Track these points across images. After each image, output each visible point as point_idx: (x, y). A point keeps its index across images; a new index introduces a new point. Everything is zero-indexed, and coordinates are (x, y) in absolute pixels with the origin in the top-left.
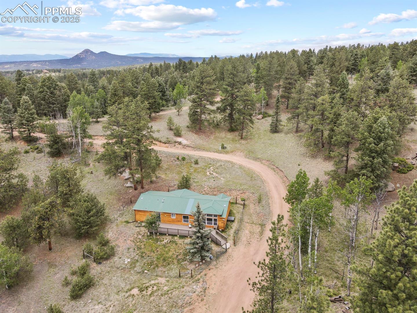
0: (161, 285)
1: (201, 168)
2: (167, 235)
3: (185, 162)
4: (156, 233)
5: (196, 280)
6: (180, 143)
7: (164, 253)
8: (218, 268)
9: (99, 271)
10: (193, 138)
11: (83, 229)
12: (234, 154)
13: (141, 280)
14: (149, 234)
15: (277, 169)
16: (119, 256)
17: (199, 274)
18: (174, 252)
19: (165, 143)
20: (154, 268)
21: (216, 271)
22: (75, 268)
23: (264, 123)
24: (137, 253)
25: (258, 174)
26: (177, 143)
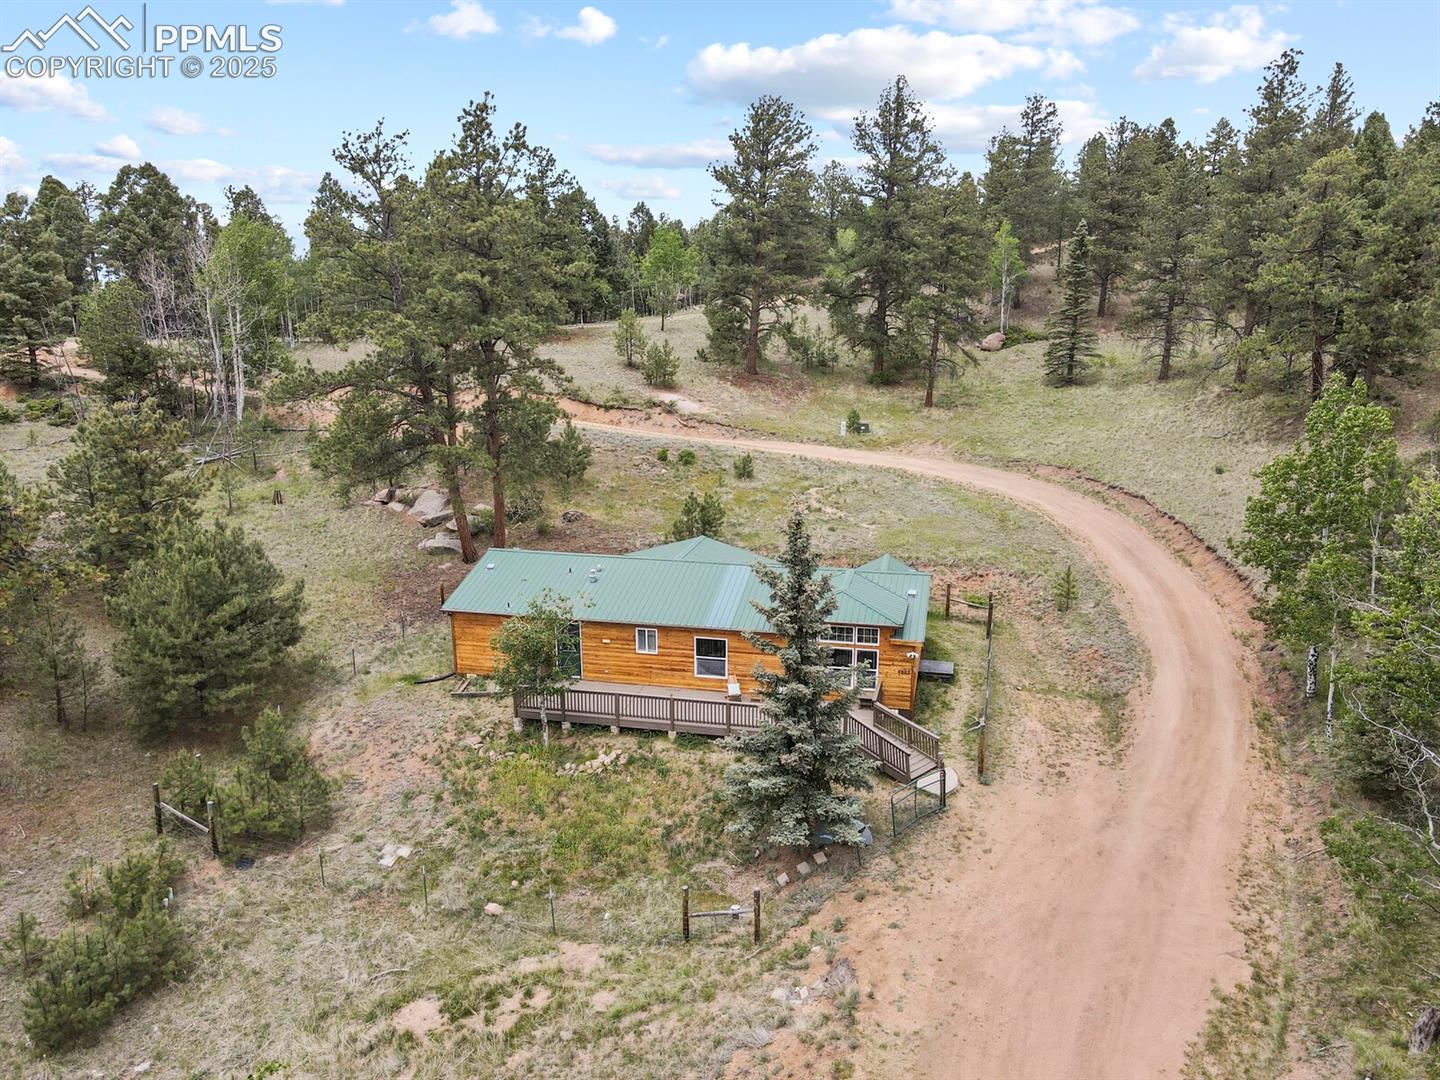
0: (576, 984)
1: (765, 489)
2: (614, 729)
3: (693, 470)
4: (555, 724)
5: (785, 957)
6: (670, 409)
7: (600, 815)
8: (907, 889)
9: (232, 902)
10: (725, 395)
11: (174, 686)
12: (905, 451)
13: (463, 951)
14: (518, 728)
15: (1112, 493)
16: (351, 829)
17: (801, 924)
18: (653, 814)
19: (608, 408)
20: (538, 894)
21: (900, 906)
22: (94, 879)
23: (1014, 361)
24: (449, 818)
25: (1030, 508)
26: (658, 410)
